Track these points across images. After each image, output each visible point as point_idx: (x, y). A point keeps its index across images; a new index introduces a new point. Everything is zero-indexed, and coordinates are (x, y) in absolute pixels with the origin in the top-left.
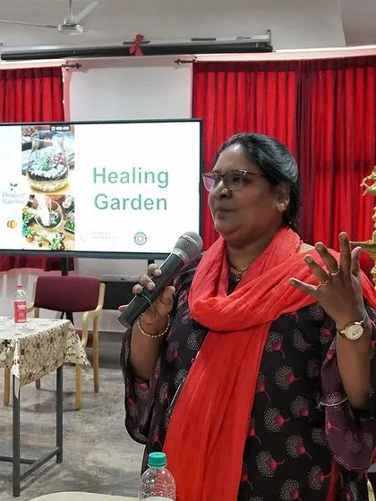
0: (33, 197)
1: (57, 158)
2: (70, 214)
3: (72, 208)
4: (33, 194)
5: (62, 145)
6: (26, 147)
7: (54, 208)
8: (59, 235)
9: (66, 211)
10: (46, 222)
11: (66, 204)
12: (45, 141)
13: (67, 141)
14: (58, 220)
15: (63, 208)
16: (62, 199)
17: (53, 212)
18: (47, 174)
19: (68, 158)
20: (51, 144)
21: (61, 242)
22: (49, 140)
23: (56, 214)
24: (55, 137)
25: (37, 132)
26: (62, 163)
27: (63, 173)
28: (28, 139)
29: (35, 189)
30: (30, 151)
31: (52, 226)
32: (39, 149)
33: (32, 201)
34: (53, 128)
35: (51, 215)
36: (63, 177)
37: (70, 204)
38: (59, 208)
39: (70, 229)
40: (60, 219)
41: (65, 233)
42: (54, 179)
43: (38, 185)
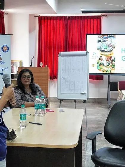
0: (101, 57)
1: (109, 45)
2: (113, 62)
3: (114, 60)
4: (101, 56)
5: (111, 41)
6: (99, 41)
7: (108, 60)
8: (109, 69)
9: (112, 61)
10: (105, 65)
11: (112, 59)
12: (106, 39)
13: (113, 40)
14: (109, 64)
15: (111, 60)
16: (111, 57)
17: (108, 62)
18: (106, 50)
19: (113, 45)
20: (108, 41)
21: (110, 71)
22: (107, 40)
23: (109, 62)
24: (109, 39)
25: (103, 37)
26: (111, 47)
27: (111, 50)
28: (100, 39)
29: (102, 55)
30: (100, 43)
31: (107, 66)
32: (103, 42)
33: (101, 58)
34: (108, 36)
35: (107, 62)
36: (111, 51)
37: (113, 59)
38: (110, 61)
39: (113, 67)
40: (110, 64)
41: (112, 68)
42: (108, 51)
43: (103, 53)
